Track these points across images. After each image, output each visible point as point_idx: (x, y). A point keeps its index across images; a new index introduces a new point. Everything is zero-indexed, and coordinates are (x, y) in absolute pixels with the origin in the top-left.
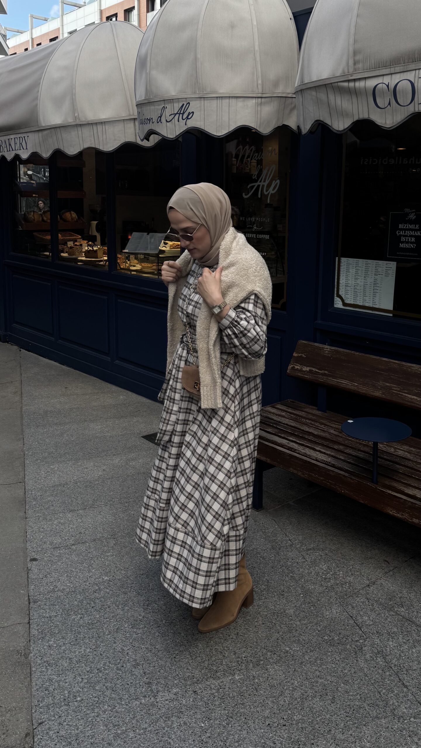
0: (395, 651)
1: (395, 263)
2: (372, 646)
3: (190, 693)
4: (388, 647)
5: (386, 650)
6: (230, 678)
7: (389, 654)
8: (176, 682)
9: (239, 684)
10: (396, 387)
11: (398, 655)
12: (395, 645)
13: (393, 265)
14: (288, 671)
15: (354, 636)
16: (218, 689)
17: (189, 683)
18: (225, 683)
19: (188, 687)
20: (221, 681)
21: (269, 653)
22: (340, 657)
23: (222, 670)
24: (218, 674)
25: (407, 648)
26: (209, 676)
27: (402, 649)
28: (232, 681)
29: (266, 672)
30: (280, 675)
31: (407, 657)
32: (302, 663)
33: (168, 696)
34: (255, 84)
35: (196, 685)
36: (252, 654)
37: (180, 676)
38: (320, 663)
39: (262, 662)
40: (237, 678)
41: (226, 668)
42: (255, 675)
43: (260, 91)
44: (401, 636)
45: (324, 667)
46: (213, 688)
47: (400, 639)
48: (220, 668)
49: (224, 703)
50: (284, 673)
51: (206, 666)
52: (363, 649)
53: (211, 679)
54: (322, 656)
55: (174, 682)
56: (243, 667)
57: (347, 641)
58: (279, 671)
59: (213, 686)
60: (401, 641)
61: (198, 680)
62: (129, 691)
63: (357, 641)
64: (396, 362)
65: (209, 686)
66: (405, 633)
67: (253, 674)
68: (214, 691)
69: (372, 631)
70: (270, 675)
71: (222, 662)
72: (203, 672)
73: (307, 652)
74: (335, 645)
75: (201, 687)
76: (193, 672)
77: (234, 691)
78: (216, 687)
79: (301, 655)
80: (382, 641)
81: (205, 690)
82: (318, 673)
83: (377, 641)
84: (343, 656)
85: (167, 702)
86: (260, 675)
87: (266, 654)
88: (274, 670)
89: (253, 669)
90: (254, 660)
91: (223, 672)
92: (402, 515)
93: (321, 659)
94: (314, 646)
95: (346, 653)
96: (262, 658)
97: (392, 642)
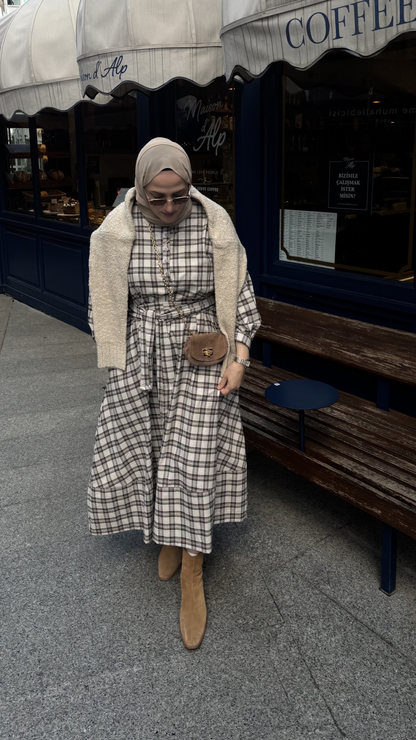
0: (313, 639)
1: (336, 214)
2: (288, 632)
3: (81, 688)
4: (305, 634)
5: (303, 638)
6: (128, 670)
7: (305, 644)
8: (69, 673)
9: (135, 679)
10: (336, 344)
11: (314, 645)
12: (314, 631)
13: (334, 216)
14: (192, 662)
15: (271, 620)
16: (112, 684)
17: (82, 675)
18: (121, 676)
19: (81, 681)
20: (117, 674)
21: (175, 640)
22: (251, 646)
23: (121, 660)
24: (117, 664)
25: (326, 635)
26: (106, 666)
27: (320, 637)
28: (129, 674)
29: (168, 663)
30: (182, 668)
31: (324, 647)
32: (208, 653)
33: (57, 691)
34: (189, 35)
35: (90, 677)
36: (157, 640)
37: (75, 666)
38: (227, 654)
39: (166, 651)
40: (135, 670)
41: (126, 657)
42: (155, 667)
43: (195, 41)
44: (321, 620)
45: (232, 658)
46: (106, 682)
47: (320, 624)
48: (120, 657)
49: (115, 702)
50: (186, 664)
51: (106, 654)
52: (278, 636)
53: (107, 671)
54: (232, 644)
55: (67, 673)
56: (144, 657)
57: (262, 626)
58: (182, 662)
59: (107, 680)
60: (321, 626)
61: (93, 672)
62: (17, 683)
63: (273, 626)
64: (337, 317)
65: (103, 679)
66: (327, 617)
67: (153, 666)
68: (107, 686)
69: (291, 614)
70: (171, 668)
71: (124, 649)
72: (100, 662)
73: (216, 639)
74: (249, 630)
75: (94, 681)
76: (90, 661)
77: (128, 687)
78: (110, 681)
79: (209, 643)
80: (300, 626)
81: (98, 684)
82: (223, 666)
83: (295, 626)
84: (255, 645)
85: (54, 699)
86: (161, 667)
87: (172, 641)
88: (176, 661)
89: (155, 659)
90: (158, 648)
91: (121, 662)
92: (328, 486)
93: (230, 649)
94: (226, 631)
95: (258, 641)
96: (166, 646)
97: (311, 628)
